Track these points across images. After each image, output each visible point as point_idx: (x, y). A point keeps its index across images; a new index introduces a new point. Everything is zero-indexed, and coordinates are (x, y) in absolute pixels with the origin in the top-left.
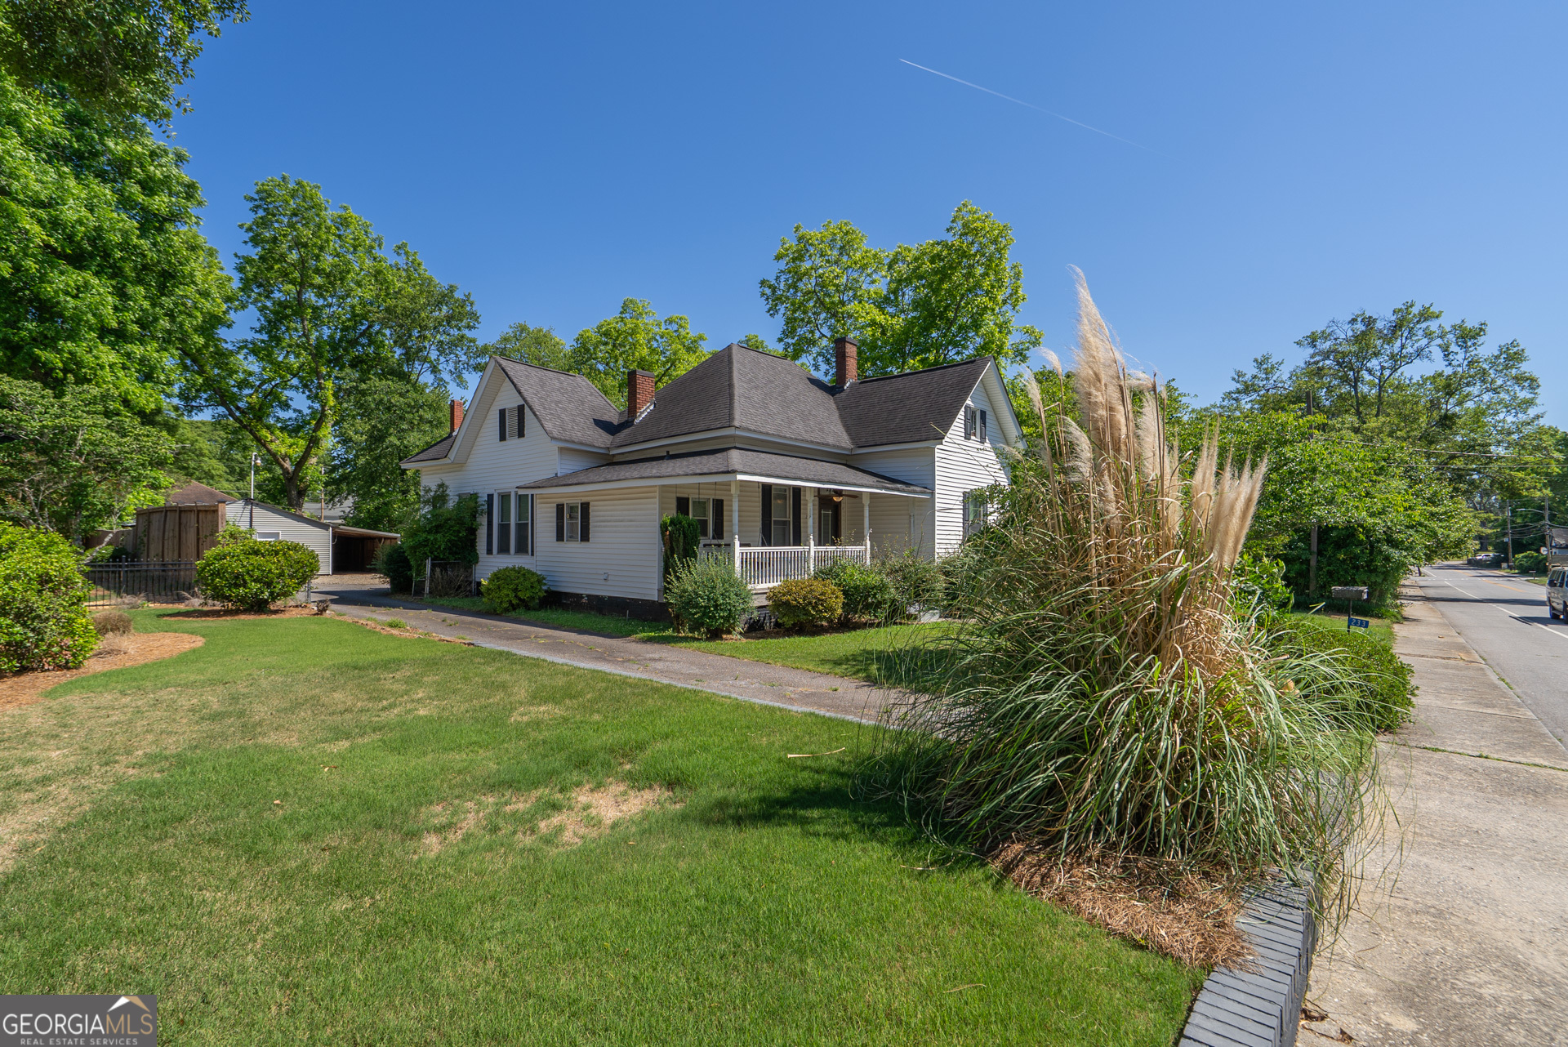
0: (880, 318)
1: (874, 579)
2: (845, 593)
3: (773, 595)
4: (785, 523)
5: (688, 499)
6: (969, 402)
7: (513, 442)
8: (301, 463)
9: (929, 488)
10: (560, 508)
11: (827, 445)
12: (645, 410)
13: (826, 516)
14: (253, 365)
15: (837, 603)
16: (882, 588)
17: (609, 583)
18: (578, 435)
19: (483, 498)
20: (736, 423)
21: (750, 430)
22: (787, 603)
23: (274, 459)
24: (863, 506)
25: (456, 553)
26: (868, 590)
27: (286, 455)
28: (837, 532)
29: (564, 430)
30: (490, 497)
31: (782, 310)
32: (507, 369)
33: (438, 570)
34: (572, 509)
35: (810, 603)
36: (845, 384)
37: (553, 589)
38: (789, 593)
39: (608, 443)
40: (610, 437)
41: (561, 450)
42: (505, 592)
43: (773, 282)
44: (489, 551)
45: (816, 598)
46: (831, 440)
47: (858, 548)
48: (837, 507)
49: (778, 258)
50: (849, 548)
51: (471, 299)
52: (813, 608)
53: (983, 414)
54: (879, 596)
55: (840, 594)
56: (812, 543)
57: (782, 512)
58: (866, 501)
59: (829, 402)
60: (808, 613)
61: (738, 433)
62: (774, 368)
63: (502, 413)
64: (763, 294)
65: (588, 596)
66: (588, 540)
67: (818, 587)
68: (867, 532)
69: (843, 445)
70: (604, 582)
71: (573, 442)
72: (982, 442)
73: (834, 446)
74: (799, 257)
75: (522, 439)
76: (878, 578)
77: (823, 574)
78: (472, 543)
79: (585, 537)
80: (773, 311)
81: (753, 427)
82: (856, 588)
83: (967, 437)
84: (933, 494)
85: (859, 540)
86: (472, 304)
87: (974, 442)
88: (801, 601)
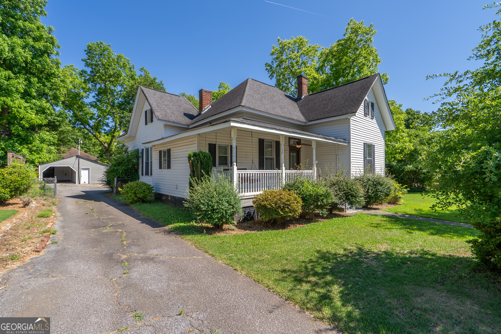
0: (316, 75)
1: (322, 190)
2: (304, 199)
3: (256, 200)
4: (271, 159)
5: (215, 145)
6: (366, 98)
7: (150, 124)
8: (110, 144)
9: (347, 140)
10: (160, 152)
11: (293, 119)
12: (207, 108)
13: (293, 156)
14: (94, 111)
15: (298, 207)
16: (327, 195)
17: (178, 190)
18: (173, 119)
19: (140, 151)
20: (242, 104)
21: (250, 108)
22: (264, 206)
23: (101, 144)
24: (312, 149)
25: (129, 175)
26: (317, 198)
27: (105, 142)
28: (298, 162)
29: (166, 116)
30: (143, 150)
31: (275, 76)
32: (144, 91)
33: (119, 182)
34: (165, 152)
35: (280, 207)
36: (302, 96)
37: (157, 192)
38: (266, 200)
39: (188, 123)
40: (190, 121)
41: (165, 126)
42: (130, 194)
43: (271, 64)
44: (142, 175)
45: (284, 203)
46: (295, 118)
47: (311, 171)
48: (298, 152)
49: (272, 54)
50: (306, 171)
51: (162, 83)
52: (282, 210)
53: (372, 104)
54: (325, 201)
55: (300, 200)
56: (284, 168)
57: (270, 153)
58: (314, 146)
59: (295, 104)
60: (278, 214)
61: (244, 109)
62: (268, 89)
63: (146, 112)
64: (267, 69)
65: (171, 196)
66: (170, 168)
67: (285, 196)
68: (315, 162)
69: (301, 120)
70: (175, 190)
71: (170, 121)
72: (372, 119)
73: (297, 120)
74: (282, 52)
75: (152, 123)
76: (324, 189)
77: (289, 187)
78: (137, 171)
79: (169, 167)
80: (271, 76)
81: (252, 107)
82: (310, 195)
83: (366, 115)
84: (349, 143)
85: (310, 167)
86: (163, 85)
87: (368, 118)
88: (273, 205)
